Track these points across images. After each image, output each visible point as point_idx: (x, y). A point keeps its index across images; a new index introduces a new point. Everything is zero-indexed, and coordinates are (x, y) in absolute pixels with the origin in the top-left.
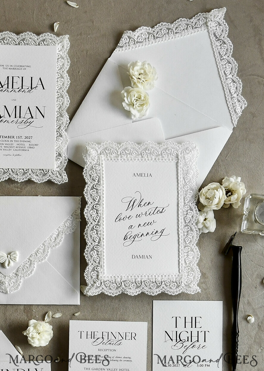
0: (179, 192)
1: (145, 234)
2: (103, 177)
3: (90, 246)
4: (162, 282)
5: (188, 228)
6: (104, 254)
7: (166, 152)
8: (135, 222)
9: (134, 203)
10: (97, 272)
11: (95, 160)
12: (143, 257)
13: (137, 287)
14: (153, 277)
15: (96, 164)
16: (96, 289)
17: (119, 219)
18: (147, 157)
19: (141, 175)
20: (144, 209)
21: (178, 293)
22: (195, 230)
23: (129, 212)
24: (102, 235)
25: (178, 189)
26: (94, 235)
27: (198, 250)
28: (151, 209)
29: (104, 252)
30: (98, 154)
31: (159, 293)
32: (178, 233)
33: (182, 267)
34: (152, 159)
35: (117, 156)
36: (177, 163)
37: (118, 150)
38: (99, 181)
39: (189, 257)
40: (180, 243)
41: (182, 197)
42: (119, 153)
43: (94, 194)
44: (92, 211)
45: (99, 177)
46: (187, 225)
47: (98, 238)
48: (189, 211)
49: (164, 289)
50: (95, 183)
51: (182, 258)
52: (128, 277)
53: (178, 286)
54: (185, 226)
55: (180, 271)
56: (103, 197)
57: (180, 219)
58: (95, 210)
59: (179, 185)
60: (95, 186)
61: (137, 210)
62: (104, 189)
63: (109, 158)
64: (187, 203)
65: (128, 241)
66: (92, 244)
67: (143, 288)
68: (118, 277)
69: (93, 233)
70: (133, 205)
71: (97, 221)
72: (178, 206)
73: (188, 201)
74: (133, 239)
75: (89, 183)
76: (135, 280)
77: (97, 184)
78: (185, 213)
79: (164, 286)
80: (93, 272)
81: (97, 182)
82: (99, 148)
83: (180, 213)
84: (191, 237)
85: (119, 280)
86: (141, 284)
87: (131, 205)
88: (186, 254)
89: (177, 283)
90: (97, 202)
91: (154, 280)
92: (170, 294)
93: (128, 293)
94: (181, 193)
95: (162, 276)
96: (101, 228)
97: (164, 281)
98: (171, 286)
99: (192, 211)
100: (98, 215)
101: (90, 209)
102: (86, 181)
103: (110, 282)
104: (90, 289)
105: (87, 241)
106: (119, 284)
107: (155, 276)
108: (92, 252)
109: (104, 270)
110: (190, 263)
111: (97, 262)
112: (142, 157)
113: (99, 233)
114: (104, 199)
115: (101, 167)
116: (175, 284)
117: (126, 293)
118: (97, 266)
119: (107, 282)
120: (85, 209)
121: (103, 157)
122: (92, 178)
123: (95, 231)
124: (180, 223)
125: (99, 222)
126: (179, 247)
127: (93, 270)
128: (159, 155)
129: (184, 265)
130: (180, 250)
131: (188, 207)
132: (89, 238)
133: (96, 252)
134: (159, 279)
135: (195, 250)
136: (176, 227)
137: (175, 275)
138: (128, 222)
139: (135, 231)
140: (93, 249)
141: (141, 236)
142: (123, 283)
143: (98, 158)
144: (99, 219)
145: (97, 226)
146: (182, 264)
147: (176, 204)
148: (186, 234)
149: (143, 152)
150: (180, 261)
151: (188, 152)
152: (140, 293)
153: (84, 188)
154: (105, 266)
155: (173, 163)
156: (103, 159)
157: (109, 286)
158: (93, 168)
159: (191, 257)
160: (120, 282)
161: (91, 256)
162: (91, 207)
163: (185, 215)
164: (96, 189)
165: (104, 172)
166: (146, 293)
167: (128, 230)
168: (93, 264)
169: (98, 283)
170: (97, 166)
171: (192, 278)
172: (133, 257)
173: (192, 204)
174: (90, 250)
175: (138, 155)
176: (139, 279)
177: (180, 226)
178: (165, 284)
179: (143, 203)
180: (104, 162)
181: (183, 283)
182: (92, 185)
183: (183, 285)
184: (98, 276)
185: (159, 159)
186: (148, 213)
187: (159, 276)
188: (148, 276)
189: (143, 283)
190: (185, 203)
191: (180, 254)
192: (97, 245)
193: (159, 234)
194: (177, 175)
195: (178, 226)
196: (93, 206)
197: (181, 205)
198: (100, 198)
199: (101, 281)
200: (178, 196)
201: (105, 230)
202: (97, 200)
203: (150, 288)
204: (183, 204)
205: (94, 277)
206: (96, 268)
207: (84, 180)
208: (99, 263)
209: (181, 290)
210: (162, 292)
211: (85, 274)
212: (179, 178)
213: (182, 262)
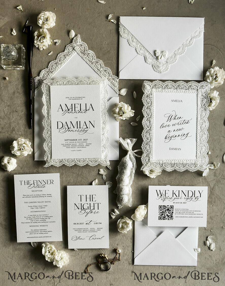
0: (198, 111)
1: (177, 136)
2: (154, 102)
3: (145, 142)
4: (186, 164)
5: (203, 133)
6: (153, 147)
7: (191, 88)
8: (171, 128)
9: (171, 117)
10: (149, 157)
11: (149, 92)
12: (176, 149)
13: (172, 167)
14: (182, 161)
15: (150, 94)
16: (148, 167)
17: (162, 126)
18: (180, 90)
19: (176, 101)
20: (177, 121)
21: (195, 171)
22: (206, 134)
23: (168, 123)
24: (152, 135)
25: (197, 109)
26: (148, 136)
27: (208, 145)
28: (182, 121)
29: (153, 146)
30: (151, 88)
31: (185, 170)
32: (197, 136)
33: (198, 155)
34: (183, 92)
35: (162, 89)
36: (197, 94)
37: (163, 86)
38: (151, 104)
39: (203, 150)
40: (198, 142)
41: (200, 114)
42: (163, 88)
43: (148, 111)
44: (146, 122)
45: (151, 101)
46: (202, 131)
47: (150, 137)
48: (203, 123)
49: (187, 168)
50: (149, 105)
51: (198, 150)
52: (167, 160)
53: (196, 167)
54: (201, 131)
55: (197, 158)
56: (154, 114)
57: (198, 127)
58: (149, 121)
59: (198, 107)
60: (149, 107)
61: (173, 122)
62: (154, 109)
63: (158, 91)
64: (203, 118)
65: (167, 140)
66: (146, 141)
67: (175, 167)
68: (161, 160)
69: (147, 135)
70: (171, 118)
71: (150, 127)
72: (197, 119)
73: (203, 117)
74: (170, 139)
75: (146, 105)
76: (171, 162)
77: (150, 106)
78: (201, 124)
79: (188, 166)
80: (146, 158)
81: (150, 105)
82: (152, 85)
83: (198, 124)
84: (204, 138)
85: (161, 162)
86: (174, 164)
87: (170, 118)
88: (201, 148)
89: (195, 165)
90: (150, 116)
91: (182, 163)
92: (191, 171)
93: (166, 170)
94: (199, 112)
95: (187, 160)
96: (152, 132)
97: (188, 163)
98: (191, 166)
99: (205, 122)
100: (150, 124)
101: (145, 120)
102: (144, 104)
103: (156, 163)
104: (144, 167)
105: (143, 139)
106: (161, 165)
107: (183, 160)
108: (146, 146)
109: (153, 156)
110: (202, 153)
111: (149, 152)
112: (177, 90)
113: (151, 134)
114: (154, 115)
115: (152, 96)
116: (194, 165)
117: (165, 170)
118: (149, 154)
119: (154, 163)
120: (143, 120)
121: (154, 90)
122: (147, 102)
123: (148, 133)
124: (198, 129)
125: (150, 128)
126: (197, 144)
127: (147, 156)
128: (186, 89)
129: (199, 154)
130: (197, 145)
131: (203, 120)
132: (145, 137)
133: (148, 146)
134: (185, 162)
135: (206, 146)
136: (196, 132)
137: (194, 160)
138: (167, 129)
139: (172, 134)
140: (147, 144)
141: (175, 137)
142: (164, 164)
143: (151, 91)
144: (151, 126)
145: (150, 131)
146: (198, 154)
147: (196, 118)
148: (201, 136)
149: (178, 88)
150: (197, 152)
151: (204, 88)
152: (173, 170)
153: (143, 108)
154: (154, 154)
155: (195, 94)
156: (154, 91)
157: (156, 166)
158: (148, 96)
159: (204, 150)
160: (162, 164)
161: (146, 148)
162: (146, 119)
163: (201, 125)
164: (150, 109)
165: (154, 99)
166: (177, 170)
167: (168, 133)
168: (146, 153)
169: (149, 164)
170: (150, 95)
171: (204, 162)
172: (170, 149)
173: (205, 118)
174: (145, 144)
175: (174, 89)
176: (173, 162)
177: (198, 132)
178: (188, 165)
179: (176, 118)
180: (154, 93)
181: (198, 165)
182: (147, 106)
183: (198, 166)
184: (149, 160)
185: (187, 92)
186: (179, 123)
187: (185, 160)
188: (179, 160)
189: (175, 165)
190: (201, 118)
191: (197, 148)
192: (149, 142)
193: (185, 136)
194: (197, 101)
195: (197, 131)
196: (148, 118)
197: (199, 119)
198: (152, 114)
199: (151, 163)
200: (197, 113)
201: (154, 133)
202: (150, 115)
203: (179, 167)
204: (200, 118)
205: (147, 160)
206: (148, 155)
207: (143, 103)
208: (150, 152)
209: (197, 169)
210: (186, 170)
211: (141, 158)
212: (198, 103)
213: (198, 152)
